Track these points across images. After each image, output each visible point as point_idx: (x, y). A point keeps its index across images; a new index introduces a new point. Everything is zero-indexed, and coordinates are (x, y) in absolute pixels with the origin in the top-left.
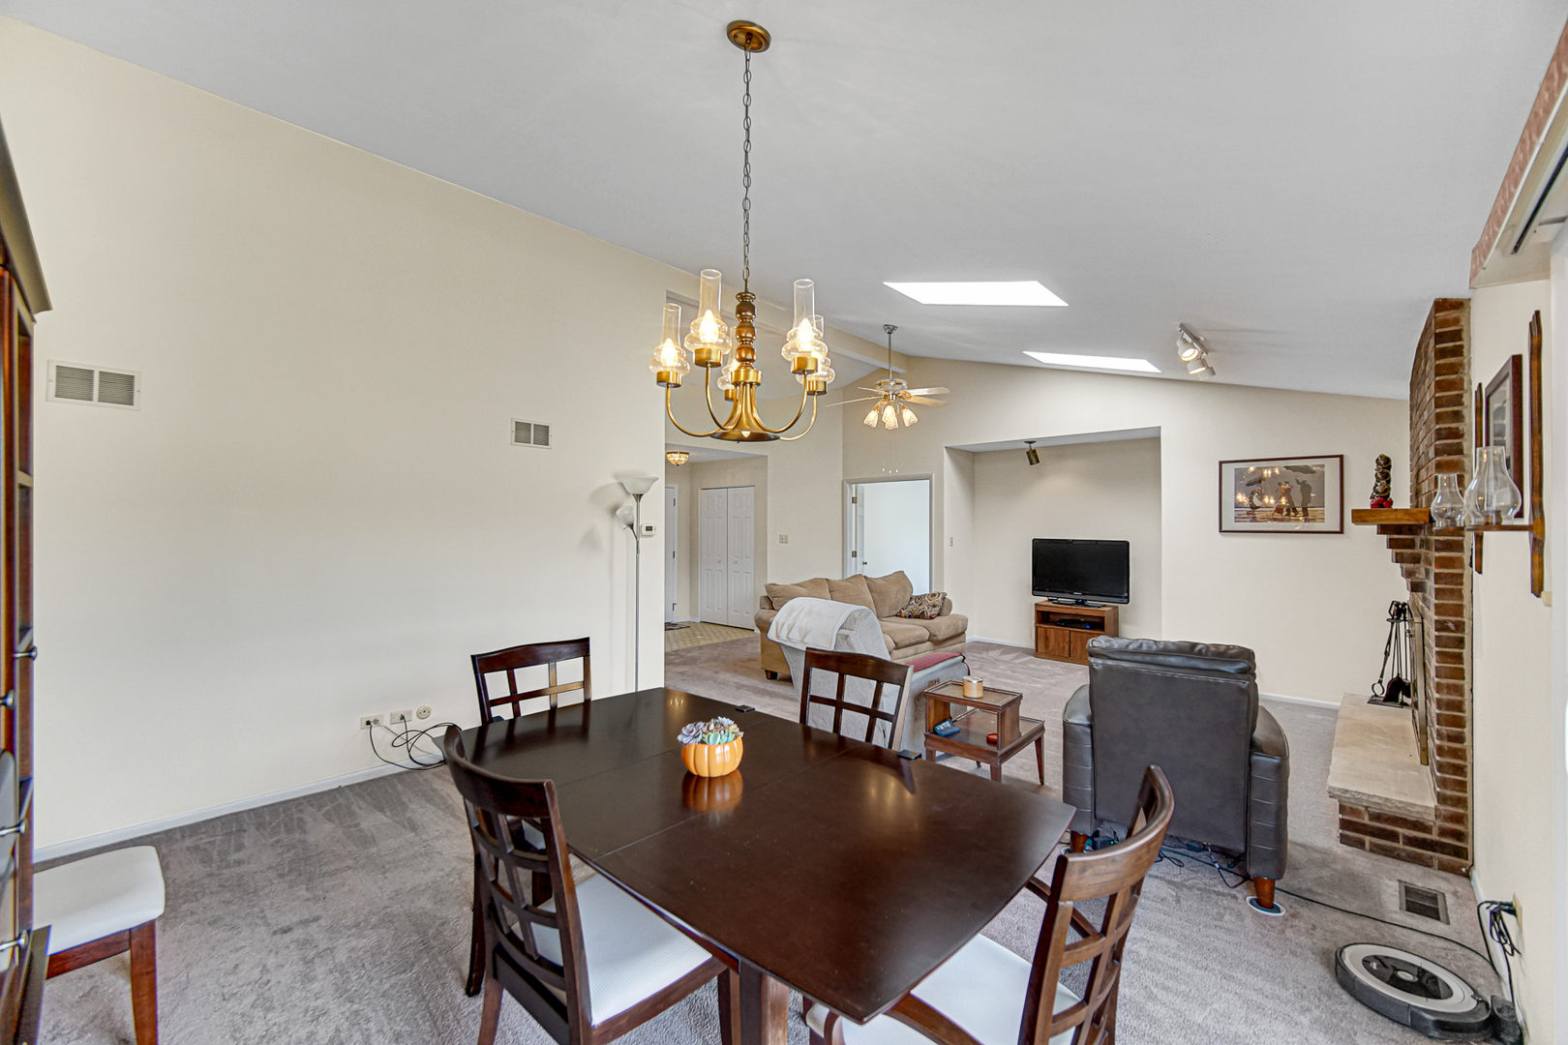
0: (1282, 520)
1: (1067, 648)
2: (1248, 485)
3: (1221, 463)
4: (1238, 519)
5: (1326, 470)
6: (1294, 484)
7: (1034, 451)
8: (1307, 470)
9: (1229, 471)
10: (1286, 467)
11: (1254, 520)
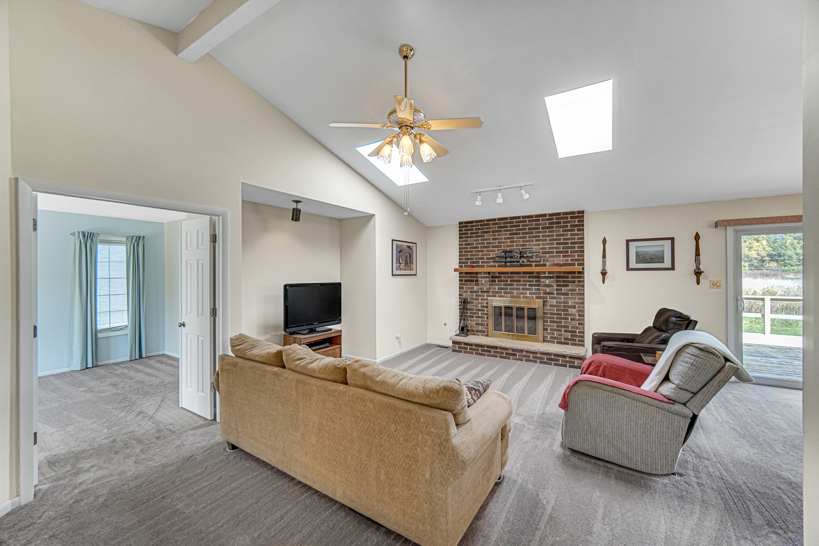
0: (406, 270)
2: (399, 252)
3: (393, 240)
5: (414, 249)
6: (408, 254)
7: (299, 211)
10: (407, 246)
11: (400, 270)
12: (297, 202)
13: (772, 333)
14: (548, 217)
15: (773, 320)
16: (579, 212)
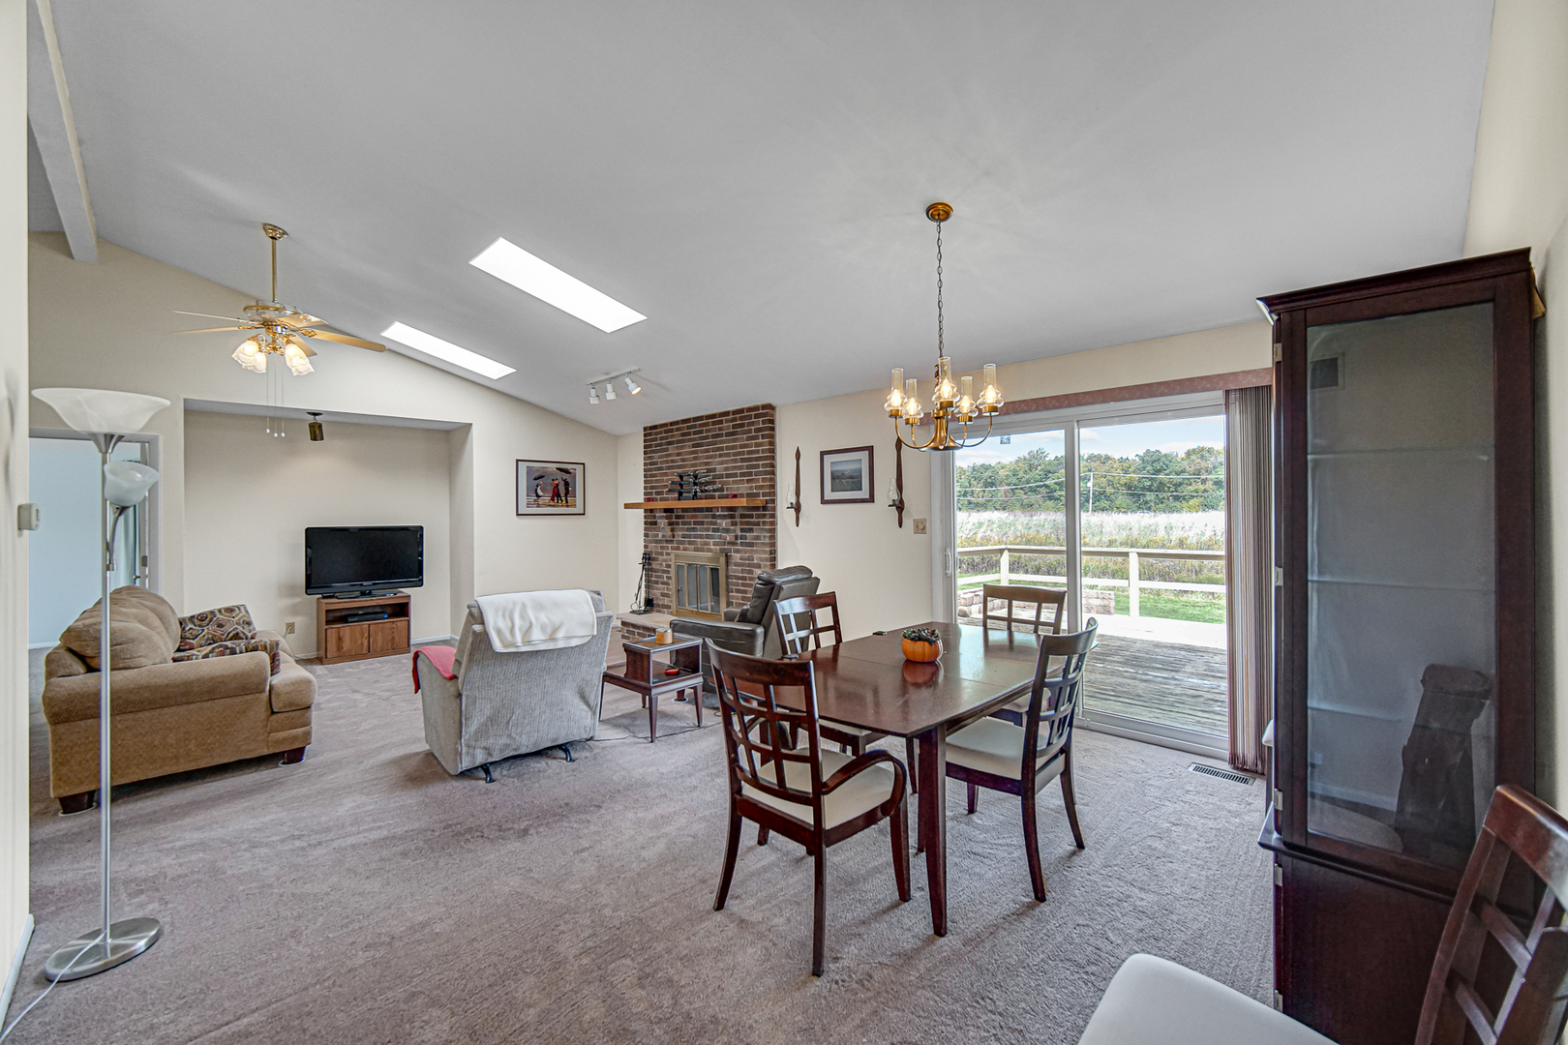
0: (554, 506)
1: (366, 643)
2: (535, 479)
3: (518, 461)
4: (529, 505)
5: (577, 472)
6: (561, 480)
7: (320, 426)
8: (566, 471)
9: (523, 466)
10: (558, 469)
11: (539, 506)
12: (315, 414)
13: (1141, 614)
14: (731, 416)
15: (1142, 590)
16: (764, 407)
